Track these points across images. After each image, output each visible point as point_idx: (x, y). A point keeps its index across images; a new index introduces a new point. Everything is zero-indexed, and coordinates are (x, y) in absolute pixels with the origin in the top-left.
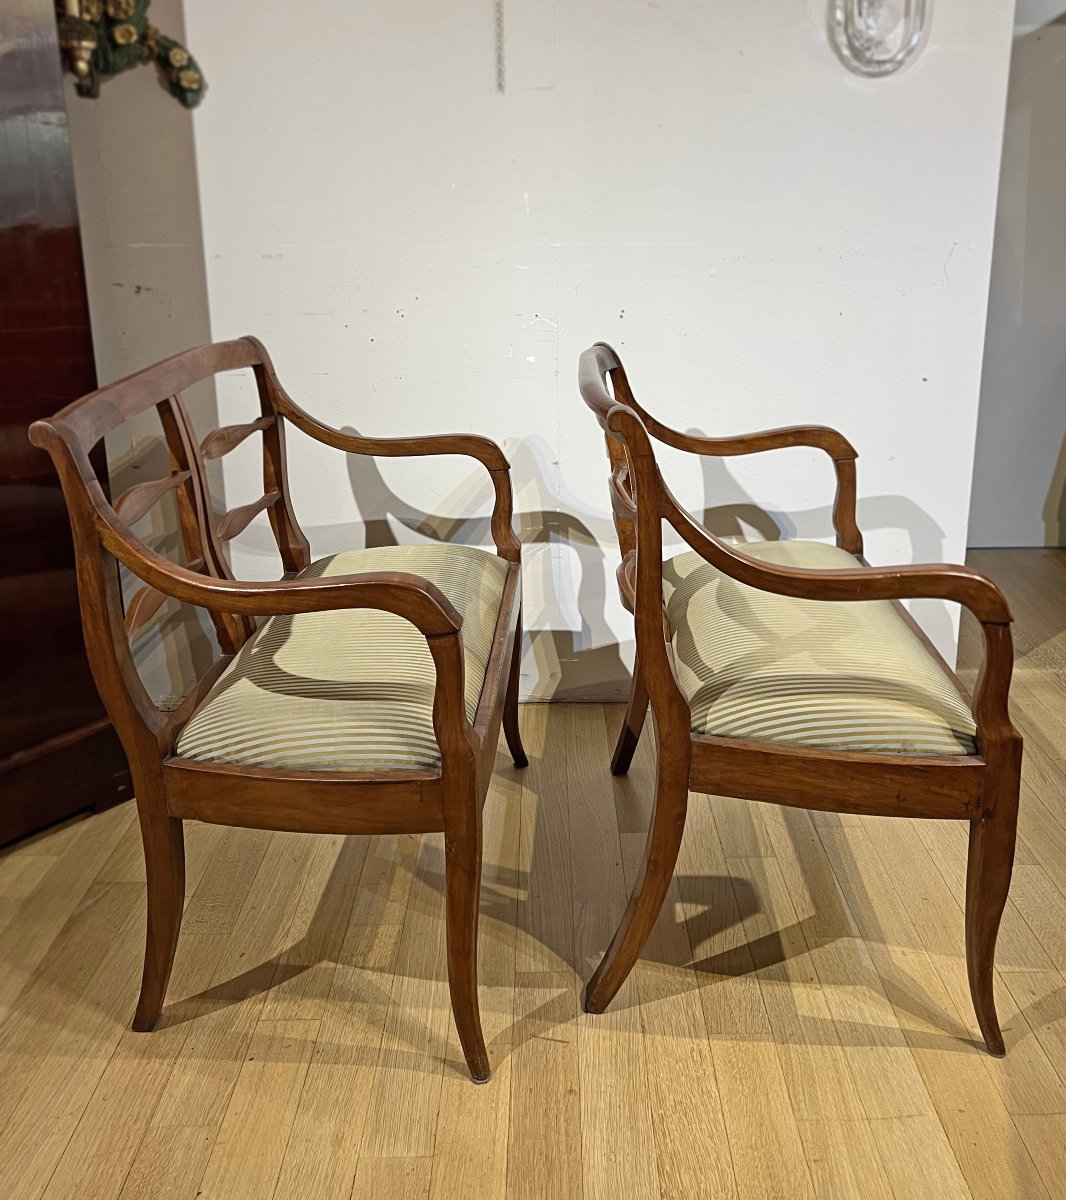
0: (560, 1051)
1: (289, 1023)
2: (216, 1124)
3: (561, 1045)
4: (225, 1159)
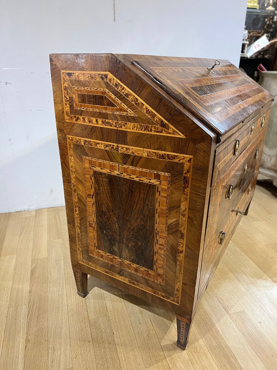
2: (107, 315)
4: (115, 324)
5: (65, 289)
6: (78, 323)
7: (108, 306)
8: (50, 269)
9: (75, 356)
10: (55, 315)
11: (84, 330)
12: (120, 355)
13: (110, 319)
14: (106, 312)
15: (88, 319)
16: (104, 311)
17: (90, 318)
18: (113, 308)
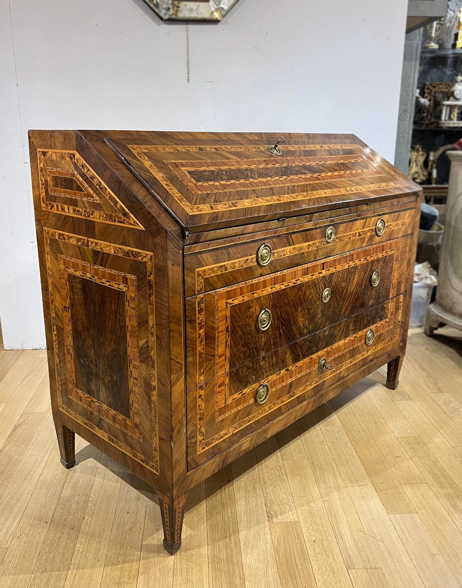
5: (48, 455)
6: (44, 498)
7: (95, 483)
8: (42, 427)
9: (18, 535)
10: (19, 483)
11: (47, 507)
12: (78, 545)
13: (90, 500)
14: (89, 491)
15: (60, 495)
16: (86, 490)
17: (62, 495)
18: (101, 488)
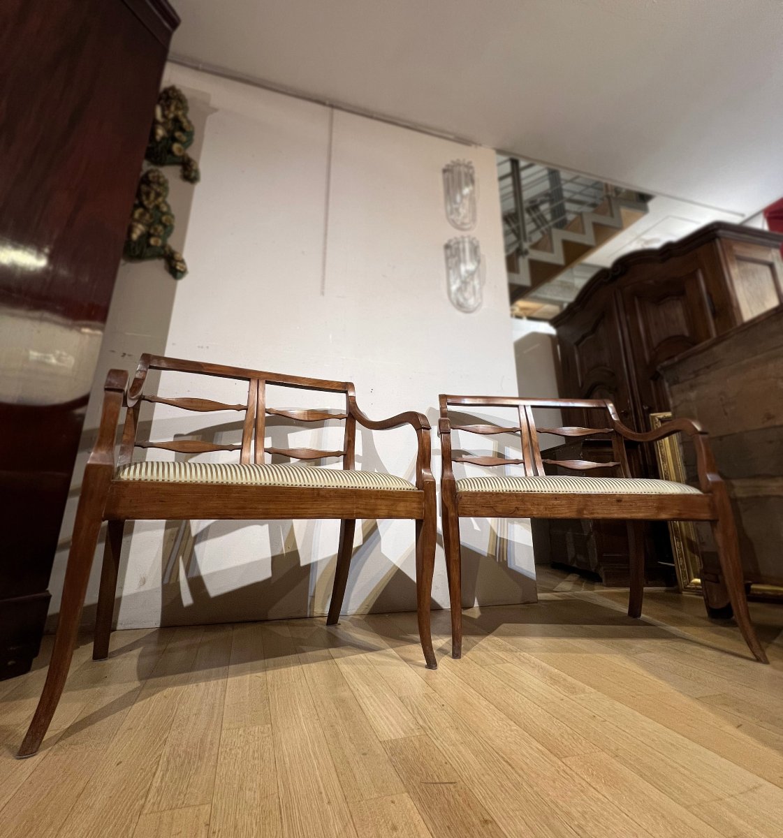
0: (453, 790)
1: (176, 811)
3: (451, 786)
